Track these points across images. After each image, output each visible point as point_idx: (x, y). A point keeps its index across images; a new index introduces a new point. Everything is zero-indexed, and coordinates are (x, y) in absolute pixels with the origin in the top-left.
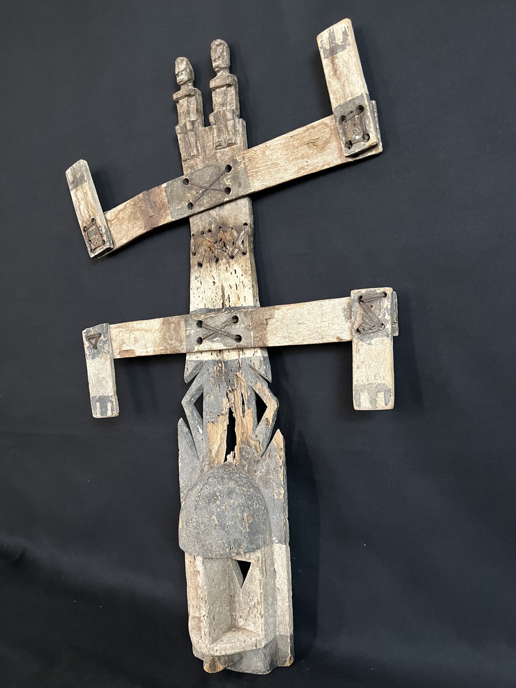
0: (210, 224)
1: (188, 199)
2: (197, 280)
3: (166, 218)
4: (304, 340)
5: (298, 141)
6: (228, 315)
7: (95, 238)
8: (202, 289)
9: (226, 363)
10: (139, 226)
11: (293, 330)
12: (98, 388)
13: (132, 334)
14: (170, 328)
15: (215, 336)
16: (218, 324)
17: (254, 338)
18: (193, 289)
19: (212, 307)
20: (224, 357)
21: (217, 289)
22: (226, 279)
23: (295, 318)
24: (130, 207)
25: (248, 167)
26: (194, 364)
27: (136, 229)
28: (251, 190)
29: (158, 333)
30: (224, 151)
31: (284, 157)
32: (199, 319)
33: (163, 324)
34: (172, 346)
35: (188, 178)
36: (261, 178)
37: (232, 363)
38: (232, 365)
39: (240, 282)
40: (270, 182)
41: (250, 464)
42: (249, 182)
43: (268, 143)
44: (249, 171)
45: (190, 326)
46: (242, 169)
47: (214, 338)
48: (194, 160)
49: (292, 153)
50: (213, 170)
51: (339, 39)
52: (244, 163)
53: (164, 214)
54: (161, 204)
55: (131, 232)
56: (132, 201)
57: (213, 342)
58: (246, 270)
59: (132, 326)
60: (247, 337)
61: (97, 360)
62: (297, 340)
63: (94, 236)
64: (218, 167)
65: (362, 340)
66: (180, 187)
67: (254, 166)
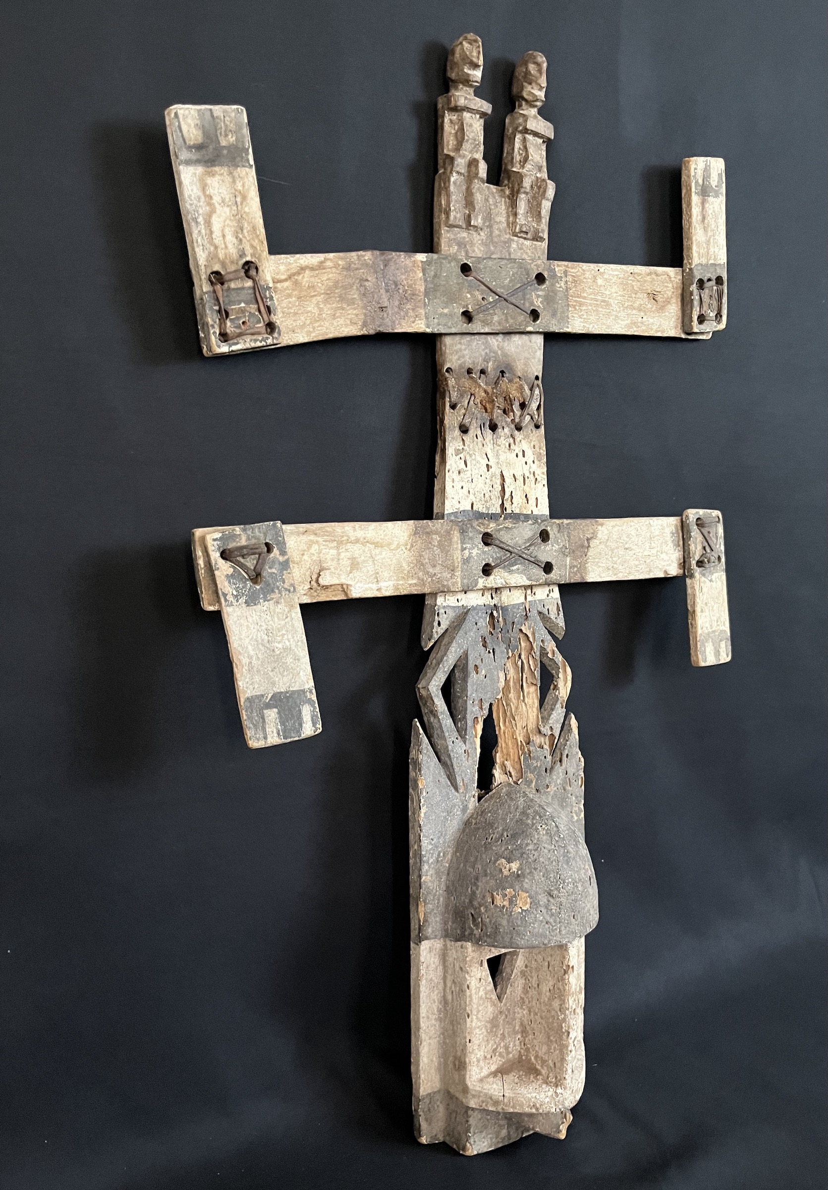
0: (486, 360)
1: (466, 303)
2: (458, 457)
3: (414, 322)
4: (630, 573)
5: (639, 284)
6: (533, 526)
7: (243, 311)
8: (469, 474)
9: (504, 609)
10: (349, 317)
11: (619, 559)
12: (271, 674)
13: (344, 550)
14: (431, 543)
15: (515, 562)
16: (520, 542)
17: (570, 568)
18: (451, 472)
19: (484, 509)
20: (502, 599)
21: (493, 479)
22: (509, 464)
23: (621, 541)
24: (334, 270)
25: (571, 291)
26: (451, 614)
27: (341, 321)
28: (568, 327)
29: (405, 551)
30: (523, 243)
31: (619, 298)
32: (486, 531)
33: (415, 534)
34: (434, 578)
35: (471, 265)
36: (585, 317)
37: (515, 610)
38: (514, 613)
39: (530, 472)
40: (593, 326)
41: (539, 776)
42: (568, 315)
43: (603, 267)
44: (571, 298)
45: (470, 541)
46: (561, 289)
47: (513, 566)
48: (469, 233)
49: (629, 297)
50: (516, 269)
51: (714, 180)
52: (566, 282)
53: (411, 313)
54: (409, 292)
55: (327, 324)
56: (342, 259)
57: (511, 572)
58: (540, 454)
59: (343, 533)
60: (561, 565)
61: (265, 608)
62: (622, 572)
63: (243, 305)
64: (525, 269)
65: (704, 575)
66: (454, 274)
67: (579, 293)
